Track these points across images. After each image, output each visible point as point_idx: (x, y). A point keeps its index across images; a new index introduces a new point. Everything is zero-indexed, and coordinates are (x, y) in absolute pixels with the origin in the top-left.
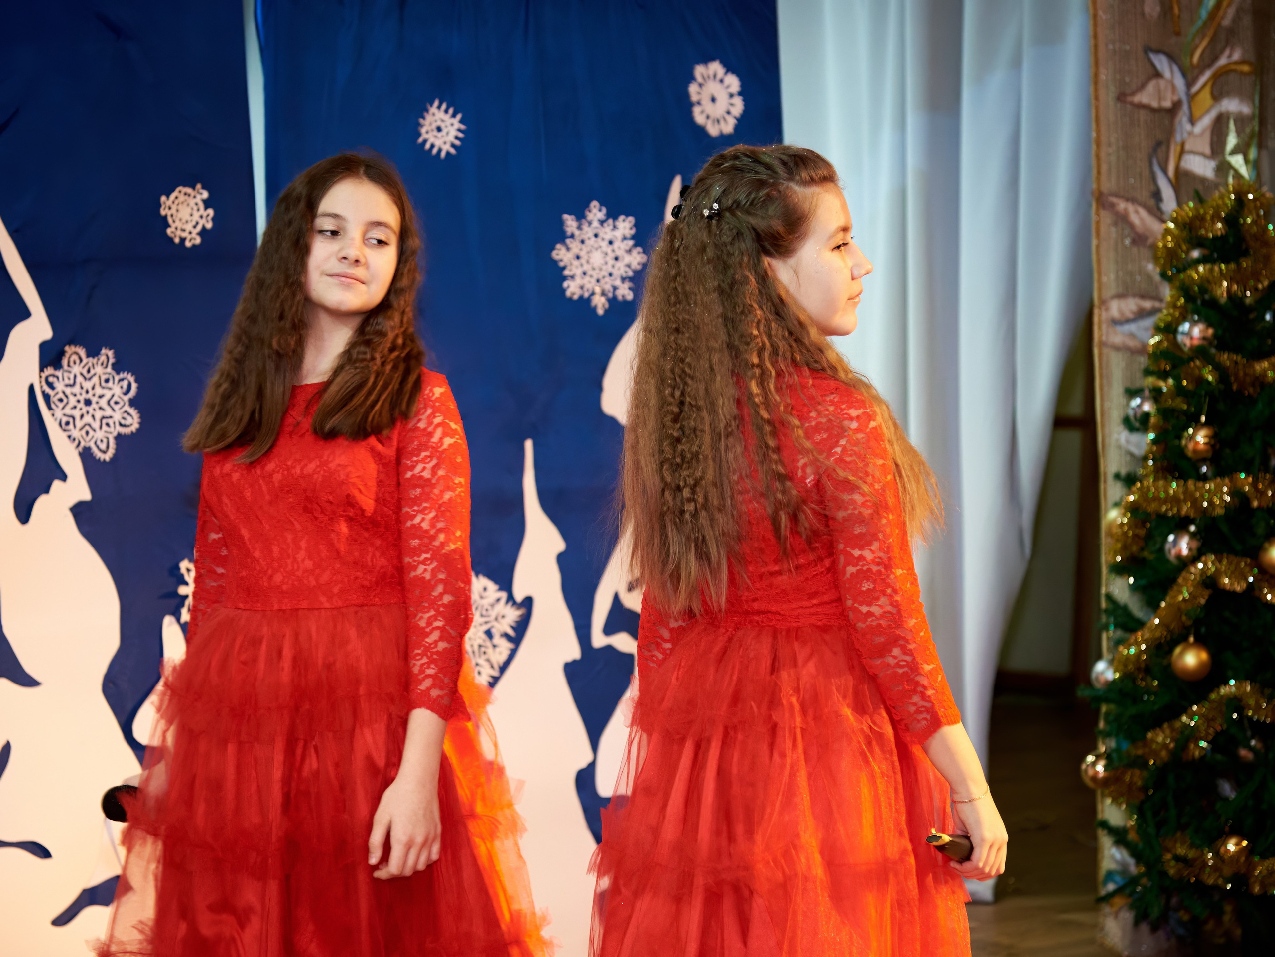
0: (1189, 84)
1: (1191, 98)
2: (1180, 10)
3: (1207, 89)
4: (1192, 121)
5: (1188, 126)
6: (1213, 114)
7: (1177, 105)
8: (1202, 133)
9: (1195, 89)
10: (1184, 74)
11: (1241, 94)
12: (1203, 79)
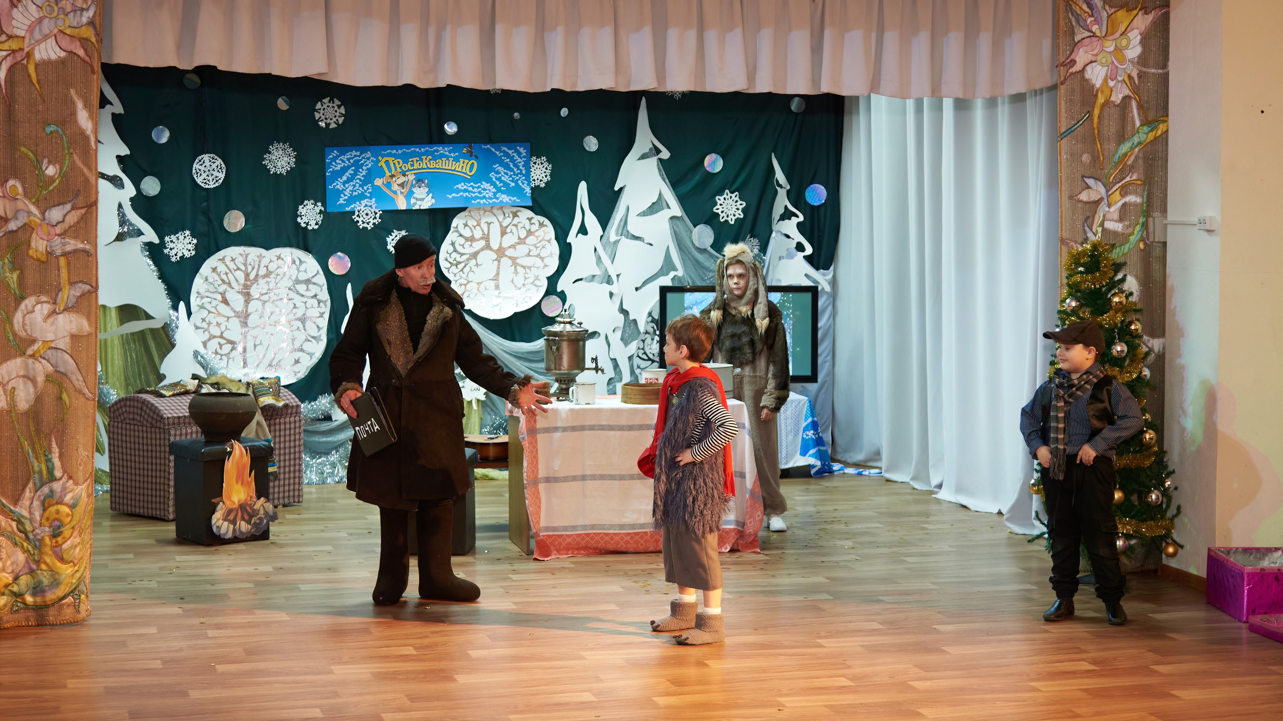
0: (1107, 191)
1: (1108, 197)
2: (1103, 159)
3: (1118, 191)
4: (1109, 206)
5: (1107, 209)
6: (1120, 204)
7: (1101, 199)
8: (1115, 211)
9: (1110, 193)
10: (1105, 187)
11: (1136, 193)
12: (1115, 188)
